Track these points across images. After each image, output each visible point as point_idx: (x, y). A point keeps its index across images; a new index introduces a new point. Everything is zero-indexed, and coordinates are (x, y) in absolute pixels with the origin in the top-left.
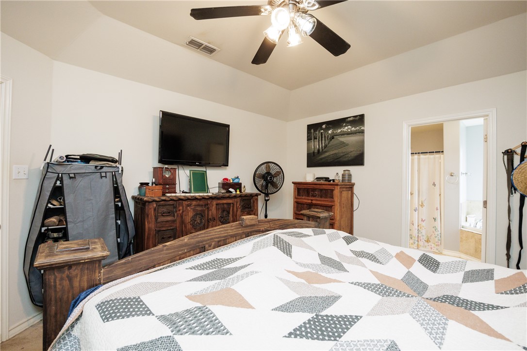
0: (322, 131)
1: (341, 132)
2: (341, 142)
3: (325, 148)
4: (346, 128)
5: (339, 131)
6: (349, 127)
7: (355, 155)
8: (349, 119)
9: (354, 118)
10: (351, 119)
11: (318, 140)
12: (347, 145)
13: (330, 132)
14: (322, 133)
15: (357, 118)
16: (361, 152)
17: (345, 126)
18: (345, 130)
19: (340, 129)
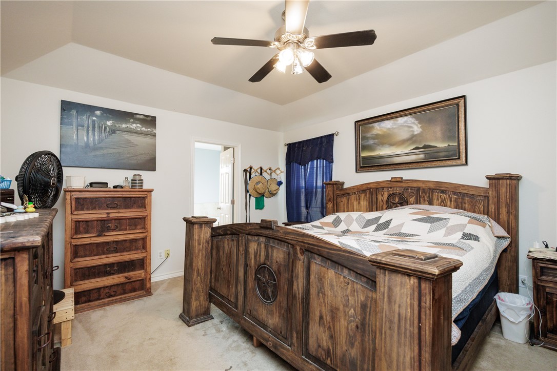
0: (94, 118)
1: (126, 128)
2: (127, 140)
3: (99, 143)
4: (134, 125)
5: (124, 126)
6: (138, 125)
7: (146, 158)
8: (138, 116)
9: (145, 118)
10: (142, 117)
11: (86, 129)
12: (137, 145)
13: (109, 123)
14: (94, 121)
15: (149, 119)
16: (152, 156)
17: (133, 123)
18: (133, 127)
19: (126, 124)
